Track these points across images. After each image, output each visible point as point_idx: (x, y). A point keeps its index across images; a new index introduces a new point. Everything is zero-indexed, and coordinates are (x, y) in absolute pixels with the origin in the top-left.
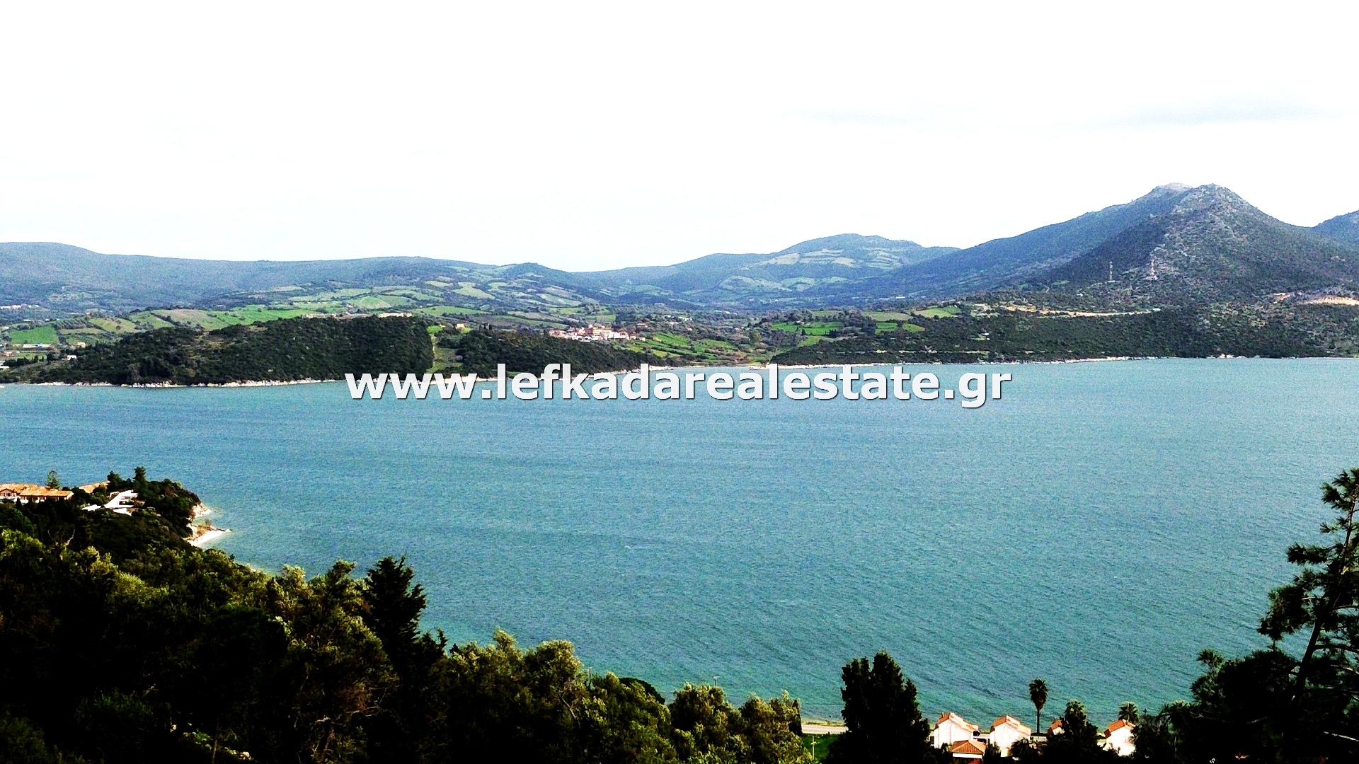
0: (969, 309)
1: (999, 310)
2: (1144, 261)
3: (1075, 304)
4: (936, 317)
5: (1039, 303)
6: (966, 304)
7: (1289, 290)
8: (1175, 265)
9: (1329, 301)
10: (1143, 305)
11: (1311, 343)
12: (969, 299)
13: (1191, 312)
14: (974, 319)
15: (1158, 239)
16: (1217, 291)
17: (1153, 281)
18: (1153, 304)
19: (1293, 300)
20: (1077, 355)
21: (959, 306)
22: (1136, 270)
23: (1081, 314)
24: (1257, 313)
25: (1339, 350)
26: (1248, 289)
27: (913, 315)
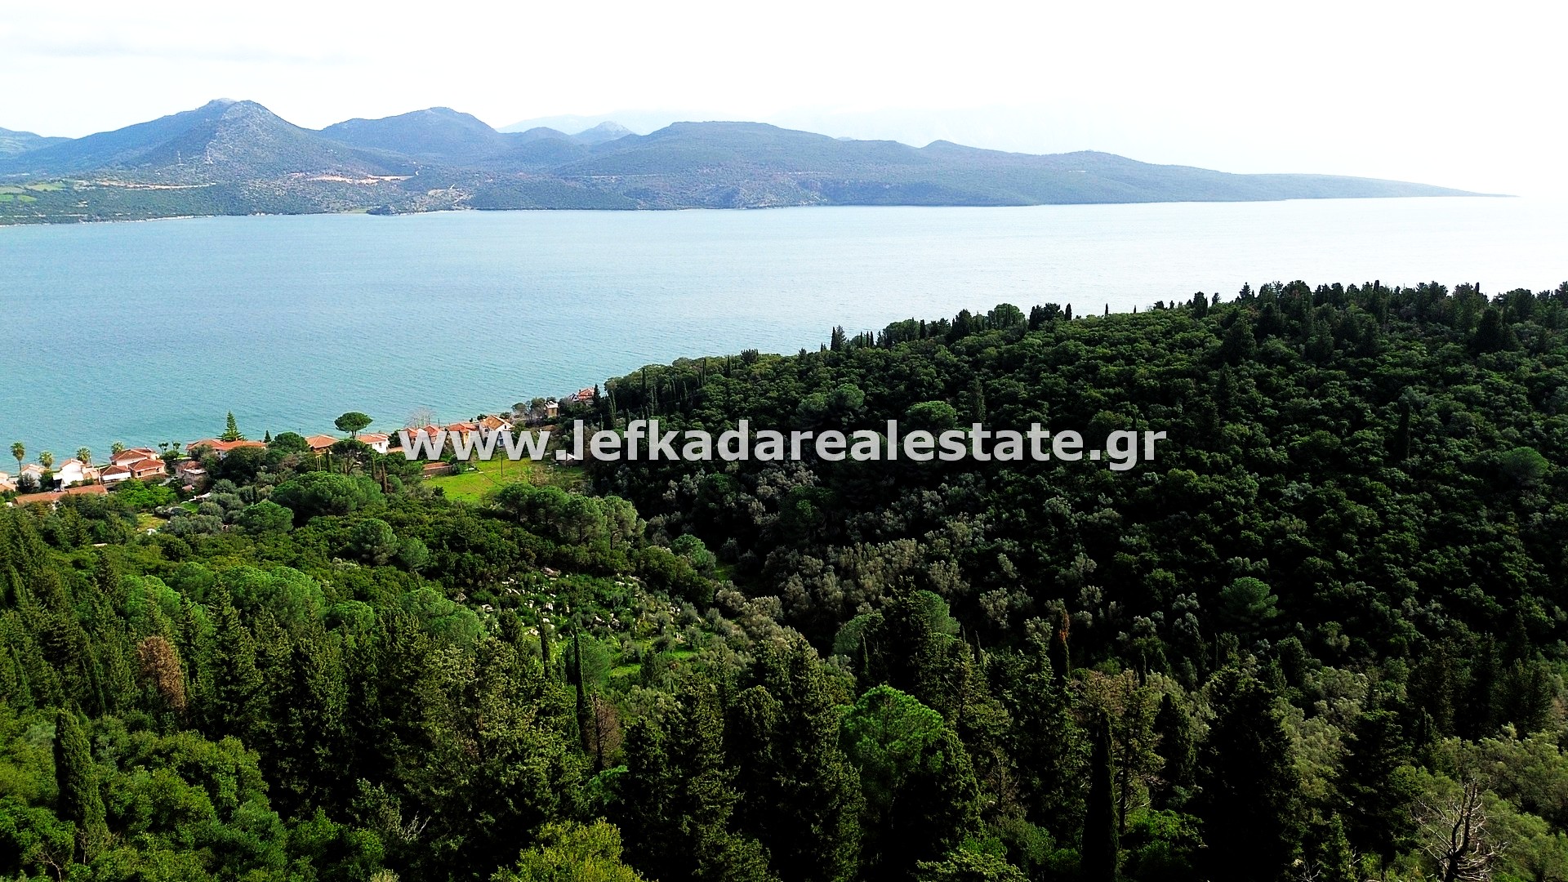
0: (73, 184)
1: (96, 185)
2: (203, 151)
3: (154, 180)
4: (45, 190)
5: (126, 179)
6: (69, 180)
7: (302, 171)
8: (224, 154)
9: (325, 178)
10: (204, 181)
11: (315, 205)
12: (71, 177)
13: (236, 185)
14: (76, 192)
15: (212, 137)
16: (254, 172)
17: (210, 165)
18: (211, 180)
19: (304, 177)
20: (156, 216)
21: (64, 182)
22: (197, 157)
23: (157, 187)
24: (280, 186)
25: (333, 209)
26: (275, 171)
27: (26, 189)
